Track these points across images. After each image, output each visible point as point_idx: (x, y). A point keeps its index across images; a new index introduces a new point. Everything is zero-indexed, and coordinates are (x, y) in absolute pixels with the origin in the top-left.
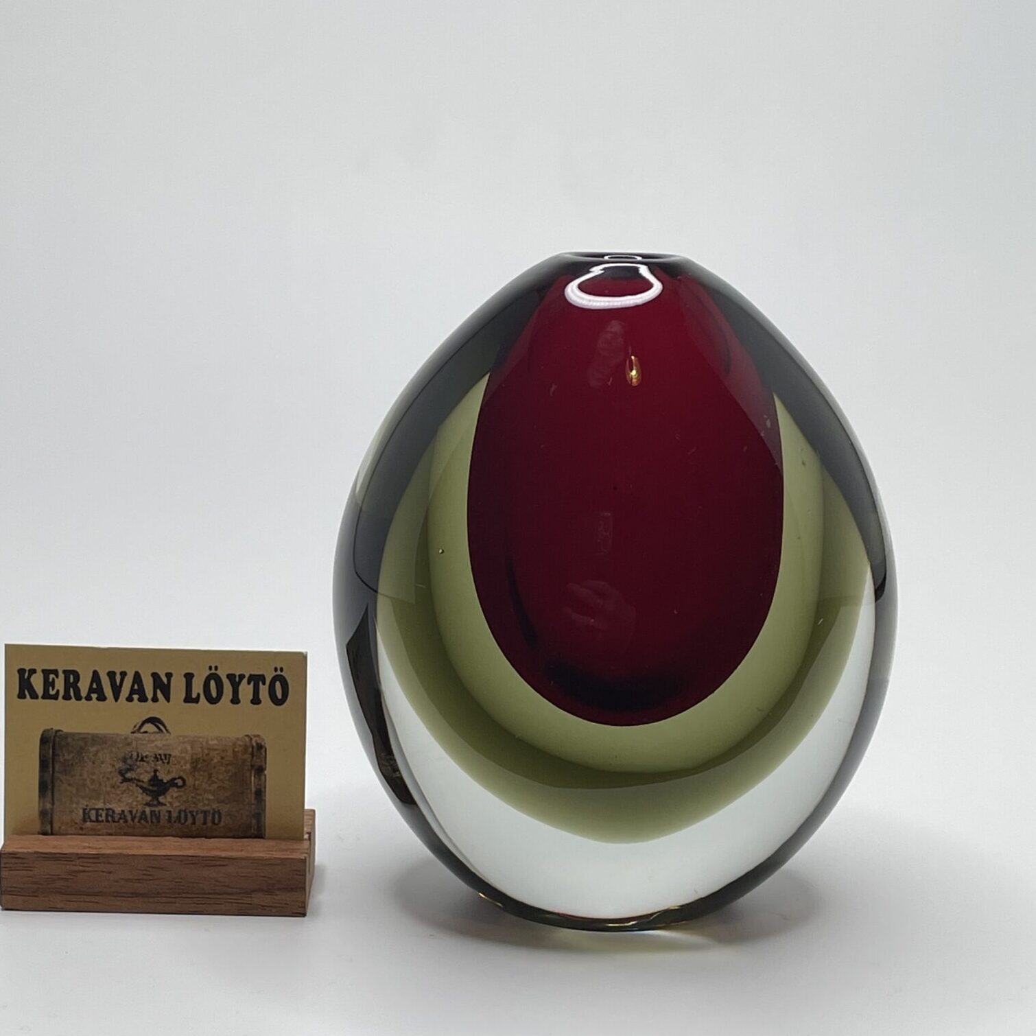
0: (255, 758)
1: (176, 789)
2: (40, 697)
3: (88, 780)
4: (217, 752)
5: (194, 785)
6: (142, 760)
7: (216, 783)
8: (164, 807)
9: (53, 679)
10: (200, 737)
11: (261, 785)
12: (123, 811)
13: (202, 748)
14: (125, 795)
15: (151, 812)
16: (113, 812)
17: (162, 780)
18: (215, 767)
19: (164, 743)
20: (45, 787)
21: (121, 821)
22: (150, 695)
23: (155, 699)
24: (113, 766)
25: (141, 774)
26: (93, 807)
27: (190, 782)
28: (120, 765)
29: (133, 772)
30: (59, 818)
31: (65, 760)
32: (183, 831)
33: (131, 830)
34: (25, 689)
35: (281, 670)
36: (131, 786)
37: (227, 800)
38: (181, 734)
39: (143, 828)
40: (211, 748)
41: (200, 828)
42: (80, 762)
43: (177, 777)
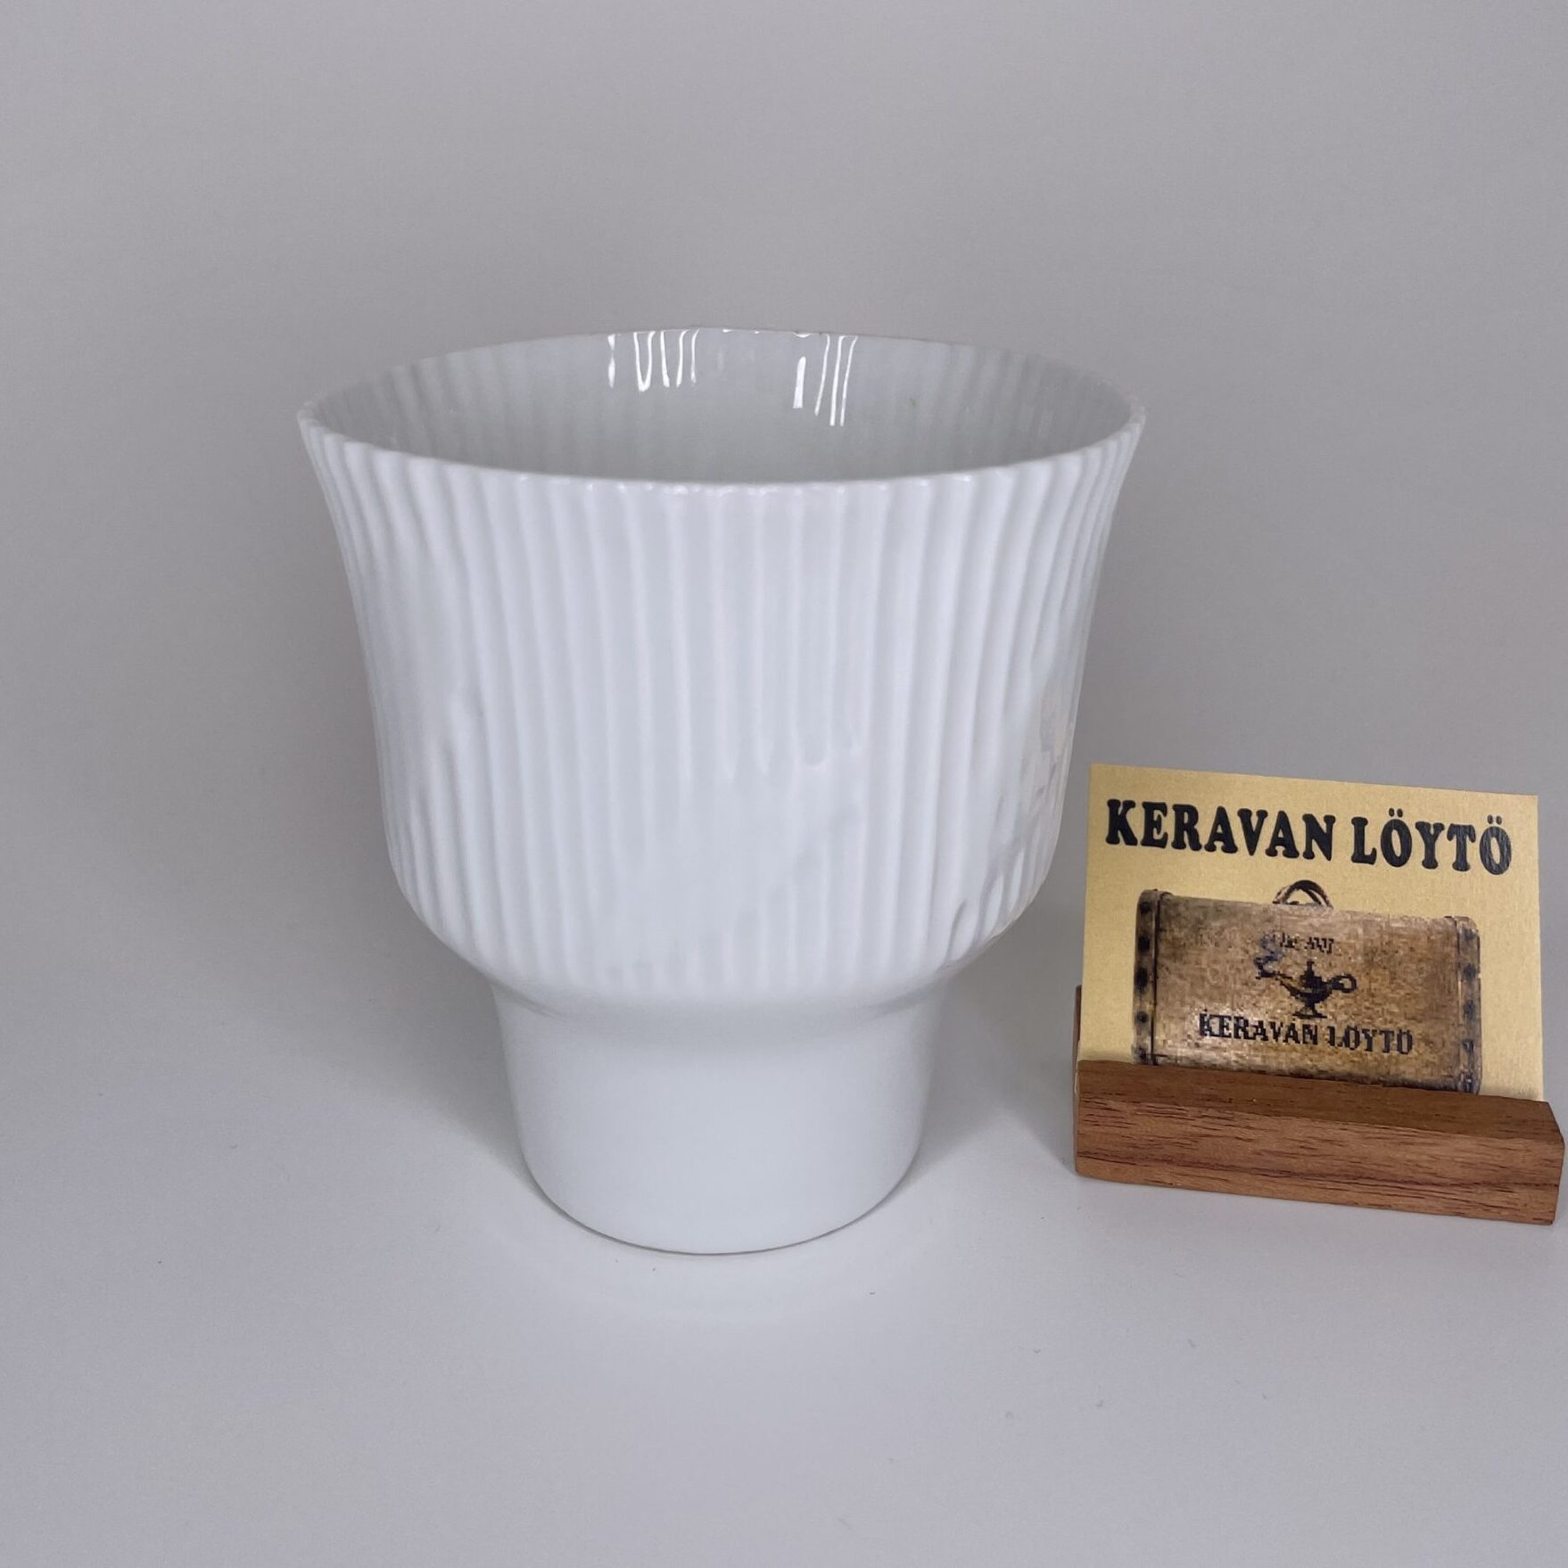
0: (1461, 951)
1: (1340, 993)
2: (1139, 842)
3: (1208, 970)
4: (1404, 940)
5: (1370, 989)
6: (1290, 945)
7: (1402, 987)
8: (1323, 1020)
9: (1159, 817)
10: (1377, 916)
11: (1472, 995)
12: (1261, 1023)
13: (1381, 931)
14: (1264, 998)
15: (1305, 1027)
16: (1246, 1022)
17: (1320, 978)
18: (1400, 963)
19: (1322, 920)
20: (1143, 979)
21: (1259, 1038)
22: (1301, 846)
23: (1309, 855)
24: (1247, 952)
25: (1288, 966)
26: (1212, 1013)
27: (1362, 983)
28: (1257, 951)
30: (1164, 1026)
31: (1174, 938)
32: (1352, 1061)
33: (1273, 1054)
34: (1118, 830)
35: (1499, 820)
36: (1273, 984)
37: (1422, 1015)
38: (1350, 909)
39: (1291, 1051)
40: (1394, 934)
41: (1379, 1059)
42: (1197, 943)
43: (1343, 975)
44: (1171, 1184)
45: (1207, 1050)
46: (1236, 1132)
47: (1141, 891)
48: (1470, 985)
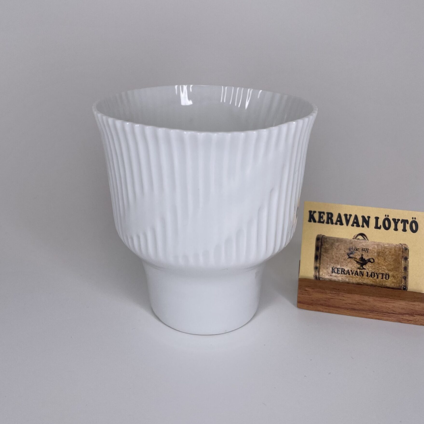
0: (403, 253)
1: (370, 263)
2: (317, 222)
3: (334, 256)
4: (388, 249)
5: (378, 262)
6: (357, 250)
7: (387, 262)
8: (365, 270)
9: (323, 216)
10: (381, 243)
11: (406, 265)
12: (348, 270)
13: (382, 247)
14: (349, 263)
15: (360, 272)
16: (344, 270)
17: (365, 259)
18: (387, 256)
19: (366, 244)
20: (317, 258)
21: (347, 274)
22: (361, 224)
23: (363, 226)
24: (345, 251)
25: (356, 256)
26: (336, 267)
27: (376, 260)
28: (348, 251)
29: (352, 254)
30: (322, 270)
31: (326, 247)
32: (373, 281)
33: (351, 278)
34: (312, 218)
35: (415, 218)
36: (352, 260)
37: (392, 270)
38: (373, 241)
39: (356, 278)
40: (385, 248)
41: (380, 281)
42: (331, 249)
43: (371, 258)
44: (322, 311)
45: (334, 277)
46: (340, 298)
47: (317, 235)
48: (406, 262)
